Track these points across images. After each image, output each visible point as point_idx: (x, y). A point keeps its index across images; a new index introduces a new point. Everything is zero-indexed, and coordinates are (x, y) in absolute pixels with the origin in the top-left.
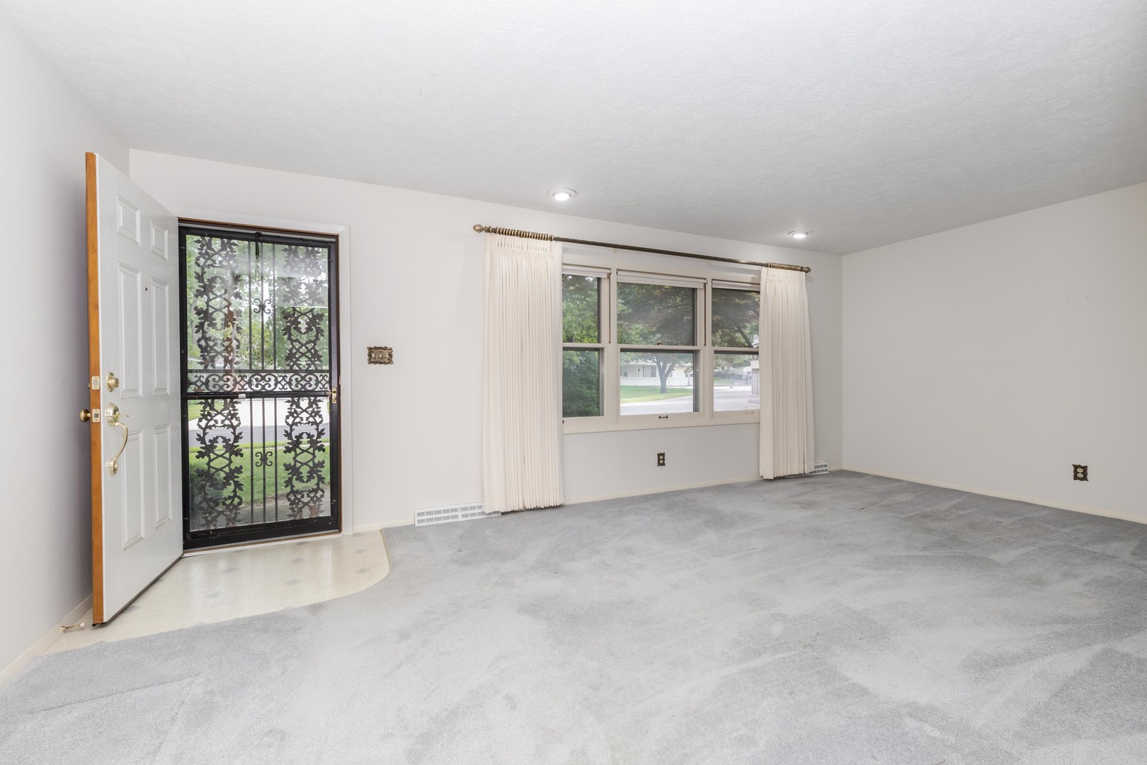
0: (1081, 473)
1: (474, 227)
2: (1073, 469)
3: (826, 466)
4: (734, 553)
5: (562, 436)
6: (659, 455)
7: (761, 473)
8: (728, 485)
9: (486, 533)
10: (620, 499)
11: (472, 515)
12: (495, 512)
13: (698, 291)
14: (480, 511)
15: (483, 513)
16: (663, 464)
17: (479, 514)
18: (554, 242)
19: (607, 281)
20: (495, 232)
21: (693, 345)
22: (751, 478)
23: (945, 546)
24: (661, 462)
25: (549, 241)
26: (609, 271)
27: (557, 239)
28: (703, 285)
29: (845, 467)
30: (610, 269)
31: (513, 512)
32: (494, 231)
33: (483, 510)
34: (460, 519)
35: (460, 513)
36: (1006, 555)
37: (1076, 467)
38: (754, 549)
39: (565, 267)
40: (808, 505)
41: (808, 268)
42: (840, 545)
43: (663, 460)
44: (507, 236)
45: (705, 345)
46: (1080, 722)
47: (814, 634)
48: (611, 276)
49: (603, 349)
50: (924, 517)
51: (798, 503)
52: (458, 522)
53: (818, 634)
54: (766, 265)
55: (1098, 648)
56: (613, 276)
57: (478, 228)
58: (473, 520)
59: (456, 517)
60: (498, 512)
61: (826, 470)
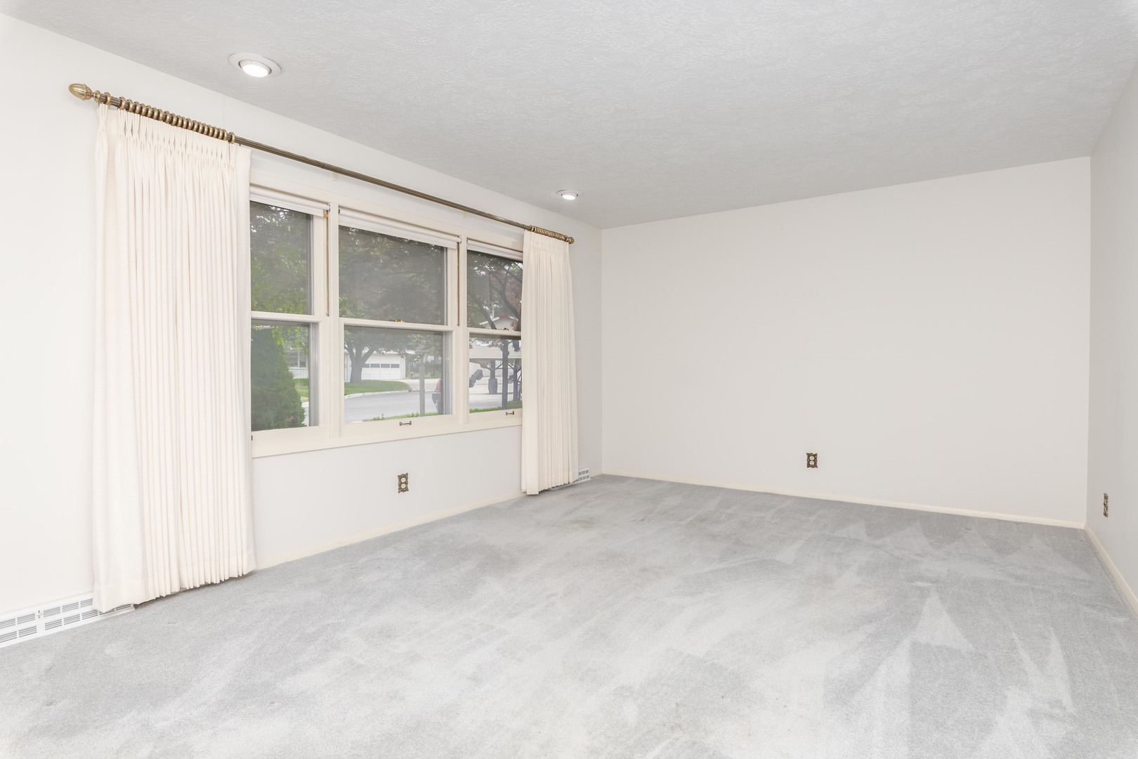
0: (812, 460)
1: (71, 87)
2: (807, 457)
3: (587, 471)
4: (533, 605)
5: (251, 460)
6: (400, 477)
7: (524, 488)
8: (488, 507)
9: (108, 651)
10: (346, 548)
11: (68, 620)
12: (119, 608)
13: (449, 252)
14: (88, 609)
15: (95, 612)
16: (406, 489)
17: (86, 615)
18: (235, 145)
19: (323, 222)
20: (119, 106)
21: (442, 323)
22: (511, 494)
23: (735, 552)
24: (403, 486)
25: (226, 142)
26: (327, 207)
27: (241, 142)
28: (456, 244)
29: (605, 471)
30: (327, 203)
31: (160, 599)
32: (118, 104)
33: (95, 606)
34: (42, 632)
35: (40, 623)
36: (787, 554)
37: (809, 455)
38: (553, 595)
39: (254, 190)
40: (588, 523)
41: (571, 238)
42: (643, 570)
43: (406, 483)
44: (143, 118)
45: (459, 325)
46: (947, 740)
47: (674, 706)
48: (331, 215)
49: (316, 324)
50: (702, 520)
51: (576, 522)
52: (37, 639)
53: (677, 704)
54: (529, 229)
55: (906, 643)
56: (333, 215)
57: (80, 90)
58: (74, 630)
59: (33, 629)
60: (128, 606)
61: (588, 477)
